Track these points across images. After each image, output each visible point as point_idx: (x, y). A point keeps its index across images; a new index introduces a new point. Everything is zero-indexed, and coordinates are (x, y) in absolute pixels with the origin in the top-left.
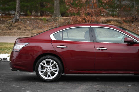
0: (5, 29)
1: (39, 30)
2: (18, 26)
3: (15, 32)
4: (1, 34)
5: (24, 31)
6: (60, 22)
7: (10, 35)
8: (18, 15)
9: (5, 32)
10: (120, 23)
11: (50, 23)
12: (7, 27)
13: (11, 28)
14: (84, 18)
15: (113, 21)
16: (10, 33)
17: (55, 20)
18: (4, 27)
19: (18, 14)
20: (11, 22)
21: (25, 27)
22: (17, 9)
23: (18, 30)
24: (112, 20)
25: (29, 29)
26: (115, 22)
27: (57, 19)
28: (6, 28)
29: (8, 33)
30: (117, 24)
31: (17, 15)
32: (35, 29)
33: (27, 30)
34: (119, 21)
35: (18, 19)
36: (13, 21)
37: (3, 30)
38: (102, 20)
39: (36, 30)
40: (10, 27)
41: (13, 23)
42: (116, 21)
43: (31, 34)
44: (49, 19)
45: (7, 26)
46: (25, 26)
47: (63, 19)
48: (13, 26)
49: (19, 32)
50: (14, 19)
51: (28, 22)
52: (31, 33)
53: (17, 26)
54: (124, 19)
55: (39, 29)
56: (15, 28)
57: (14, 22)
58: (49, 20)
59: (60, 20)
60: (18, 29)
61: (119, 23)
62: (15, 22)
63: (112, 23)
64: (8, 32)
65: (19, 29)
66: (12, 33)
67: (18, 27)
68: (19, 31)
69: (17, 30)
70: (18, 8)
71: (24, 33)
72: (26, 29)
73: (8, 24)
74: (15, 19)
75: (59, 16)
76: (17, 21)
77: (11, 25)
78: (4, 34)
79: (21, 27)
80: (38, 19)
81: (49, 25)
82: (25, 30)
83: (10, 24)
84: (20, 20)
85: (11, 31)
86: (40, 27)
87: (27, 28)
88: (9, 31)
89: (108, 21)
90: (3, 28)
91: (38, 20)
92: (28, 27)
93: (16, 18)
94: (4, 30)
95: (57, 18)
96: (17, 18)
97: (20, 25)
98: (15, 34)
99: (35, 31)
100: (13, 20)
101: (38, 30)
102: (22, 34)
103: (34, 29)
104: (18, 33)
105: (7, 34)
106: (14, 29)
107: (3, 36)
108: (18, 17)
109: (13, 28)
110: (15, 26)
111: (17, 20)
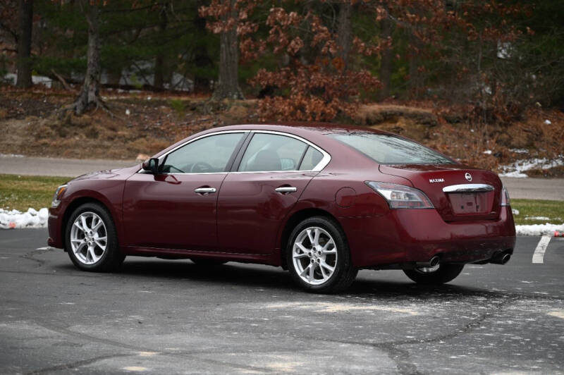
0: (48, 133)
1: (157, 140)
2: (90, 124)
3: (76, 145)
4: (31, 151)
5: (106, 143)
6: (233, 116)
7: (58, 154)
8: (93, 87)
9: (45, 144)
10: (428, 123)
11: (199, 119)
12: (53, 127)
13: (68, 130)
14: (300, 103)
15: (406, 118)
16: (60, 146)
17: (218, 109)
18: (46, 127)
19: (94, 84)
20: (69, 113)
21: (113, 129)
22: (89, 69)
23: (88, 140)
24: (401, 114)
25: (124, 136)
26: (411, 121)
27: (225, 106)
28: (50, 131)
29: (55, 146)
30: (418, 126)
31: (91, 87)
32: (145, 136)
33: (116, 139)
34: (427, 119)
35: (92, 102)
36: (75, 109)
37: (39, 137)
38: (368, 114)
39: (147, 140)
40: (64, 126)
41: (75, 114)
42: (414, 116)
43: (127, 152)
44: (202, 105)
45: (57, 122)
46: (115, 124)
47: (247, 106)
48: (74, 125)
49: (89, 146)
50: (80, 101)
51: (128, 112)
52: (128, 149)
53: (88, 124)
54: (448, 111)
55: (157, 137)
56: (79, 130)
57: (78, 111)
58: (200, 108)
59: (236, 109)
60: (87, 136)
61: (424, 124)
62: (84, 112)
63: (401, 123)
64: (54, 143)
65: (94, 134)
66: (67, 146)
67: (91, 127)
68: (92, 142)
69: (84, 137)
70: (94, 66)
71: (108, 148)
72: (115, 136)
73: (59, 119)
74: (83, 103)
75: (235, 96)
76: (88, 107)
77: (69, 123)
78: (42, 151)
79: (99, 127)
80: (164, 103)
81: (195, 124)
82: (110, 139)
83: (64, 116)
84: (99, 104)
85: (65, 142)
86: (163, 131)
87: (119, 133)
88: (59, 141)
89: (389, 118)
90: (42, 131)
91: (163, 107)
92: (125, 128)
93: (87, 98)
94: (45, 137)
95: (226, 101)
96: (90, 100)
97: (98, 121)
98: (77, 151)
99: (142, 142)
100: (76, 104)
101: (153, 141)
102: (100, 150)
103: (141, 136)
104: (85, 148)
105: (49, 149)
106: (76, 134)
107: (37, 155)
108: (91, 96)
109: (74, 131)
110: (81, 126)
111: (87, 104)
